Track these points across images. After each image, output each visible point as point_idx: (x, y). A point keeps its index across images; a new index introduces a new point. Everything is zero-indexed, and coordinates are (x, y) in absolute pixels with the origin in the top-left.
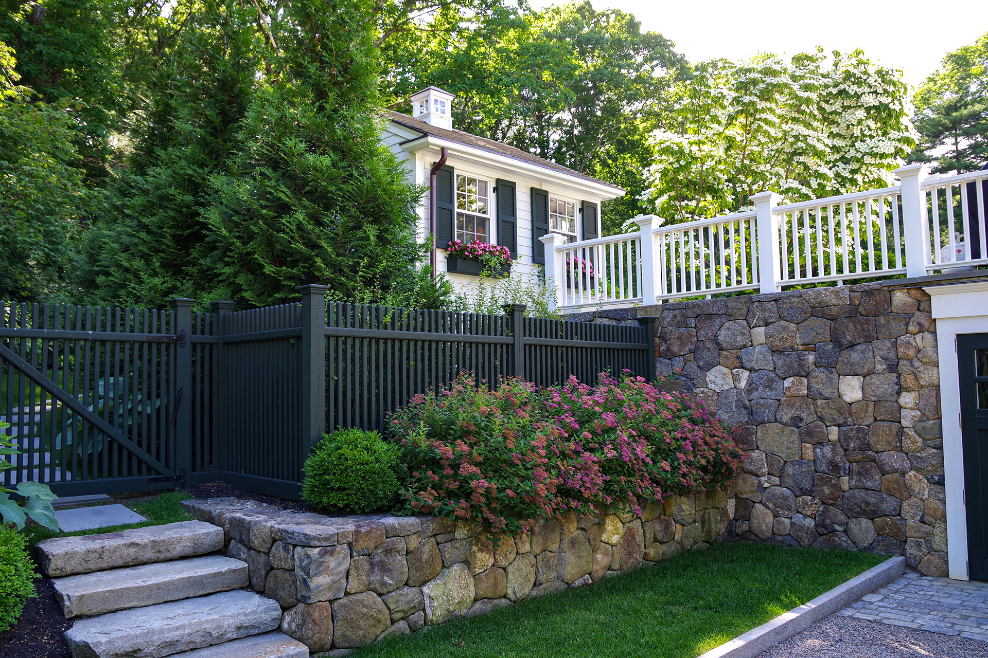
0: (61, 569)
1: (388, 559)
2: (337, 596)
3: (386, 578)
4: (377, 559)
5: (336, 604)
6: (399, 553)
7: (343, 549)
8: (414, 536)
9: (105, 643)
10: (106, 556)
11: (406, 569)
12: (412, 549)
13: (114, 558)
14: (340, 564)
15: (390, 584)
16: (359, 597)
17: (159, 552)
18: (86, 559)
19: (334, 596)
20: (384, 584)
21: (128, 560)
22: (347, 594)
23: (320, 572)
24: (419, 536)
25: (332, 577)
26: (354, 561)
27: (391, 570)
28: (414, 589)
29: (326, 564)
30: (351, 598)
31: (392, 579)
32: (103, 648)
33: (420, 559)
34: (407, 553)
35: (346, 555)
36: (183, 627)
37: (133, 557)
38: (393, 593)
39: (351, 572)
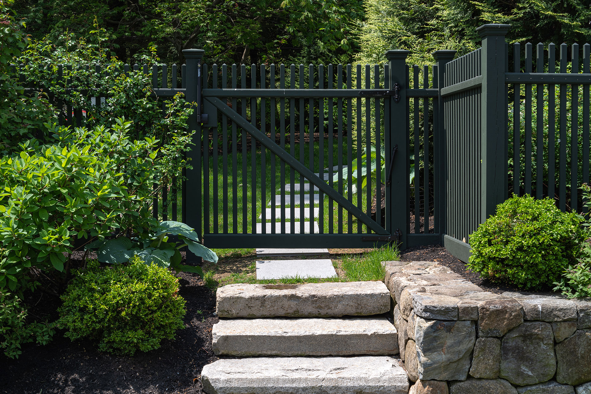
0: (227, 311)
1: (528, 347)
2: (456, 378)
3: (523, 368)
4: (511, 344)
5: (454, 388)
6: (543, 341)
7: (465, 326)
8: (566, 324)
9: (223, 381)
10: (268, 304)
11: (553, 362)
12: (561, 339)
13: (276, 308)
14: (460, 343)
15: (529, 376)
16: (485, 383)
17: (320, 308)
18: (249, 305)
19: (453, 377)
20: (520, 374)
21: (289, 311)
22: (469, 377)
23: (434, 348)
24: (573, 325)
25: (449, 356)
26: (479, 342)
27: (532, 360)
28: (563, 387)
29: (442, 340)
30: (475, 383)
31: (532, 370)
32: (221, 385)
33: (573, 353)
34: (555, 343)
35: (470, 335)
36: (300, 380)
37: (295, 309)
38: (534, 387)
39: (476, 354)
